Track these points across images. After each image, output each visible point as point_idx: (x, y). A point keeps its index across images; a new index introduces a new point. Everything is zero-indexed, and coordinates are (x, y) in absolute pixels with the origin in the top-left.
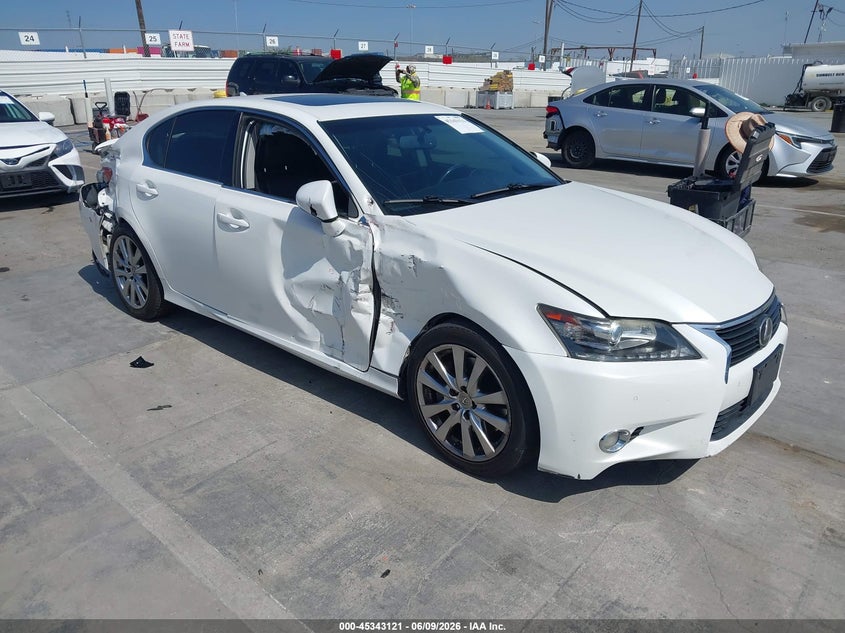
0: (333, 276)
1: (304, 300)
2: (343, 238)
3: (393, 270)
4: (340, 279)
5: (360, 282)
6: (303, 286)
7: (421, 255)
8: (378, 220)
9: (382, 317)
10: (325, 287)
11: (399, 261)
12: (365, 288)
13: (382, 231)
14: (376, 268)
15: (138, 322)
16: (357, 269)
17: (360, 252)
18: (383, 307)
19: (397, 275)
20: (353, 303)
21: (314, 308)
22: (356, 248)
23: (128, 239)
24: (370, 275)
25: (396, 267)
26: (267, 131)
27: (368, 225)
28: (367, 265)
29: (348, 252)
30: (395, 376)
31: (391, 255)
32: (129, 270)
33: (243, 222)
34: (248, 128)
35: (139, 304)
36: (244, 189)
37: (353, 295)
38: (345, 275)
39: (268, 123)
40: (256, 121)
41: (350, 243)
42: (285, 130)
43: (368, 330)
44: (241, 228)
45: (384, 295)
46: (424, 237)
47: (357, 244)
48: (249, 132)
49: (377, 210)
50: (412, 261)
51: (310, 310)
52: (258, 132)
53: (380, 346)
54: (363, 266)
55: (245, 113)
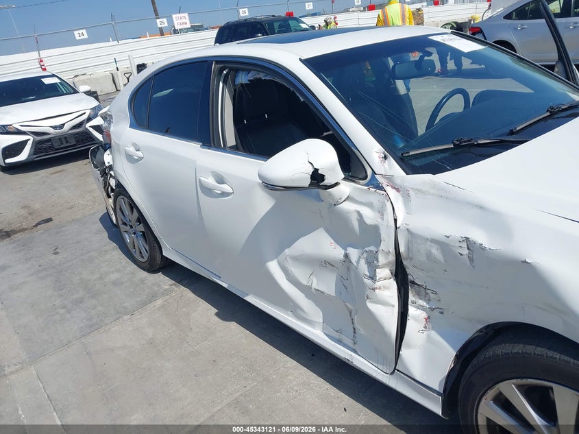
0: (337, 252)
1: (301, 274)
2: (347, 206)
3: (429, 255)
4: (346, 256)
5: (378, 267)
6: (298, 259)
7: (480, 237)
8: (398, 182)
9: (412, 310)
10: (327, 264)
11: (443, 245)
12: (384, 273)
13: (406, 196)
14: (402, 249)
15: (144, 274)
16: (372, 248)
17: (376, 229)
18: (411, 298)
19: (435, 261)
20: (369, 292)
21: (315, 286)
22: (368, 222)
23: (126, 199)
24: (392, 258)
25: (435, 251)
26: (243, 79)
27: (382, 189)
28: (387, 245)
29: (356, 224)
30: (438, 393)
31: (428, 235)
32: (131, 227)
33: (226, 188)
34: (222, 79)
35: (143, 257)
36: (224, 148)
37: (368, 282)
38: (354, 253)
39: (243, 70)
40: (231, 69)
41: (359, 213)
42: (262, 76)
43: (392, 326)
44: (224, 194)
45: (413, 283)
46: (481, 208)
47: (370, 216)
48: (223, 82)
49: (393, 168)
50: (464, 245)
51: (310, 287)
52: (234, 81)
53: (409, 346)
54: (382, 247)
55: (217, 62)
